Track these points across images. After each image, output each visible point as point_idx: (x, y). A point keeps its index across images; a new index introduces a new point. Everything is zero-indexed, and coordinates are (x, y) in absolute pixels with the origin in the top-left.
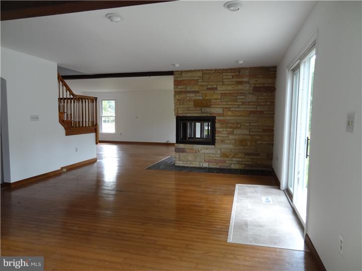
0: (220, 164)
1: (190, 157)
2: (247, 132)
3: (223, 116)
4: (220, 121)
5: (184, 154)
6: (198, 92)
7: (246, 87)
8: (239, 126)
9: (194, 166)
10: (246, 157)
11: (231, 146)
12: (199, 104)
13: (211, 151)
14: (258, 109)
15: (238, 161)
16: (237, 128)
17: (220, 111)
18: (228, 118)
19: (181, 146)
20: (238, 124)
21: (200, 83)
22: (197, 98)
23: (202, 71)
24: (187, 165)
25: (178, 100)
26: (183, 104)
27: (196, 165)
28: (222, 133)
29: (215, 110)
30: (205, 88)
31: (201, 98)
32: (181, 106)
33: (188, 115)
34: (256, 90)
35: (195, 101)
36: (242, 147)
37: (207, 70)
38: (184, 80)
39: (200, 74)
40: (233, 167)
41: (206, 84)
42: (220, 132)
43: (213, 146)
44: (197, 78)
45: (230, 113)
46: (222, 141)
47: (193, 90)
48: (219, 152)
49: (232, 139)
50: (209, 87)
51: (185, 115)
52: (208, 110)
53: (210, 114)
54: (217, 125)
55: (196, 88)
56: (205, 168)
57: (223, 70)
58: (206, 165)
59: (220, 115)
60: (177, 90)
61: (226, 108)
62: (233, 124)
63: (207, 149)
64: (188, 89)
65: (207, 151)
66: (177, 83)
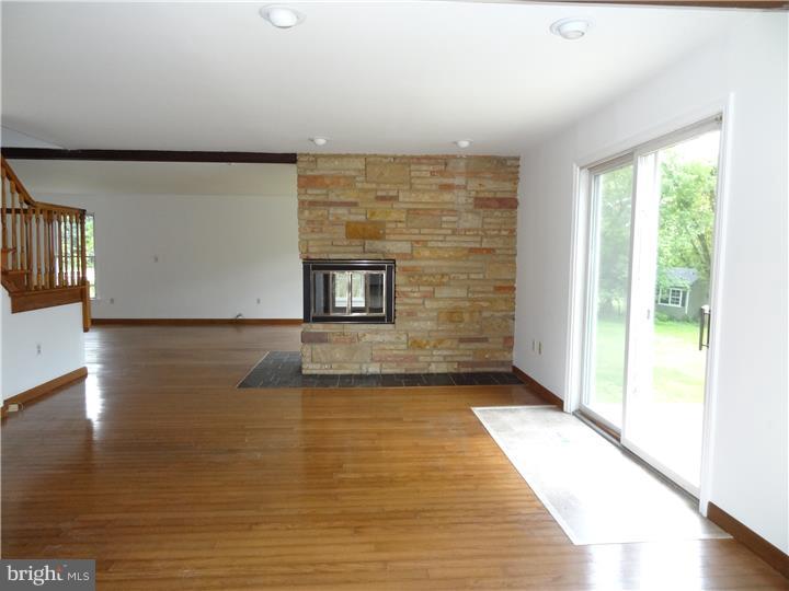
0: (406, 365)
1: (339, 353)
2: (461, 293)
3: (412, 258)
4: (404, 269)
5: (324, 346)
6: (355, 204)
7: (460, 198)
8: (445, 280)
9: (347, 372)
10: (462, 346)
11: (429, 325)
12: (356, 232)
13: (387, 338)
14: (484, 246)
15: (445, 357)
16: (441, 284)
17: (405, 247)
18: (423, 263)
19: (318, 328)
20: (443, 275)
21: (359, 185)
22: (353, 218)
23: (366, 157)
24: (331, 372)
25: (310, 222)
26: (321, 231)
27: (352, 369)
28: (408, 295)
29: (394, 247)
30: (371, 196)
31: (362, 218)
32: (316, 236)
33: (332, 257)
34: (481, 203)
35: (348, 224)
36: (452, 326)
37: (375, 155)
38: (321, 177)
39: (360, 164)
40: (434, 369)
41: (374, 186)
42: (405, 294)
43: (391, 326)
44: (353, 173)
45: (427, 253)
46: (411, 314)
47: (343, 198)
48: (404, 338)
49: (432, 310)
50: (379, 194)
51: (324, 256)
52: (378, 245)
53: (383, 253)
54: (399, 279)
55: (350, 196)
56: (374, 376)
57: (412, 157)
58: (374, 369)
59: (404, 256)
60: (304, 198)
61: (417, 242)
62: (432, 275)
63: (377, 332)
64: (333, 197)
65: (378, 338)
66: (305, 182)
